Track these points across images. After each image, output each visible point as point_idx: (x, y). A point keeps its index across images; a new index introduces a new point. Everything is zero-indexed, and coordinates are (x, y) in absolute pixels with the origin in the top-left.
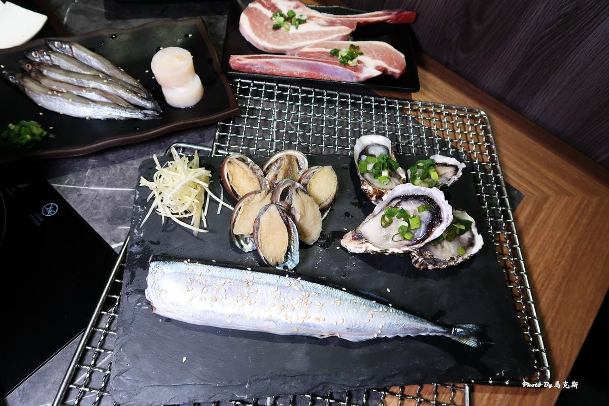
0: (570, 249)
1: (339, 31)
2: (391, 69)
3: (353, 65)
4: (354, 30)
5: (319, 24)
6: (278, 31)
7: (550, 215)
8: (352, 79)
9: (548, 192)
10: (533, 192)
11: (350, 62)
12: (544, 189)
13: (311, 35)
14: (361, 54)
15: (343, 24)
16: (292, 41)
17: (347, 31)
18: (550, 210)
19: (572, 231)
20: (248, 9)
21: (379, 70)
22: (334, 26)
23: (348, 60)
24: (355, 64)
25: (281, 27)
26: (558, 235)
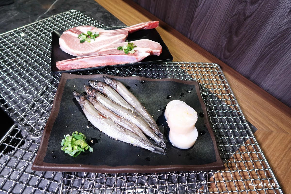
0: (284, 164)
1: (120, 37)
2: (154, 51)
3: (133, 53)
4: (128, 35)
5: (107, 36)
6: (84, 43)
7: (272, 142)
8: (134, 61)
9: (272, 129)
10: (263, 128)
11: (130, 52)
12: (270, 127)
13: (104, 42)
14: (135, 47)
15: (121, 33)
16: (94, 47)
17: (124, 36)
18: (273, 140)
19: (286, 153)
20: (63, 35)
21: (148, 53)
22: (116, 35)
23: (129, 51)
24: (134, 52)
25: (85, 41)
26: (277, 155)
